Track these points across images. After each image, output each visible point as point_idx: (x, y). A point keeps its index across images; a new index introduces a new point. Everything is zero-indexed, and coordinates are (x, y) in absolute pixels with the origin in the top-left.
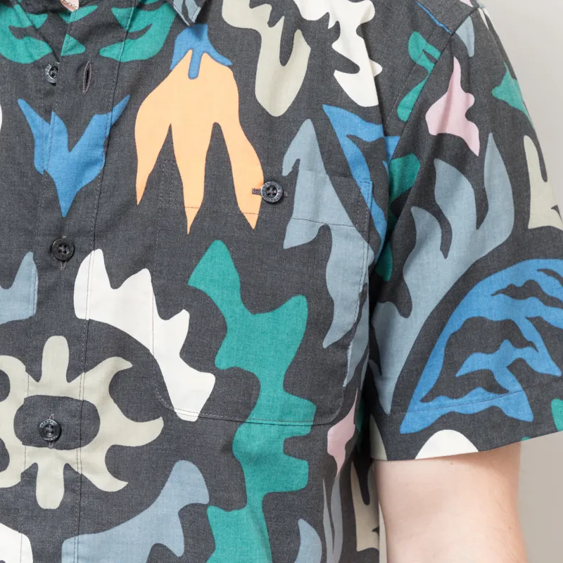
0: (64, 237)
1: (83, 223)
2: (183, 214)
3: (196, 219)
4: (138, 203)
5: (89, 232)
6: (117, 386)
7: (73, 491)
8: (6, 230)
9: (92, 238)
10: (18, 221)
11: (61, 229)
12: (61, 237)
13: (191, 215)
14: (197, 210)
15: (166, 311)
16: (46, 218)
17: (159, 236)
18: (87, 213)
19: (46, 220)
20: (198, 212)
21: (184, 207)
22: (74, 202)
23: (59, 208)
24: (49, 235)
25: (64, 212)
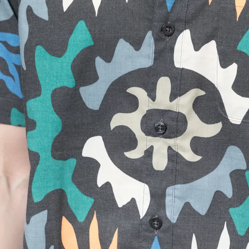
0: (169, 23)
1: (179, 15)
2: (235, 10)
3: (242, 13)
4: (210, 4)
5: (183, 20)
6: (197, 104)
7: (173, 161)
8: (137, 19)
9: (184, 23)
10: (144, 14)
11: (167, 19)
12: (167, 23)
13: (239, 11)
14: (242, 8)
15: (224, 63)
16: (159, 12)
17: (221, 23)
18: (181, 9)
19: (159, 13)
20: (243, 9)
21: (235, 6)
22: (174, 3)
23: (166, 7)
24: (161, 22)
25: (169, 9)
